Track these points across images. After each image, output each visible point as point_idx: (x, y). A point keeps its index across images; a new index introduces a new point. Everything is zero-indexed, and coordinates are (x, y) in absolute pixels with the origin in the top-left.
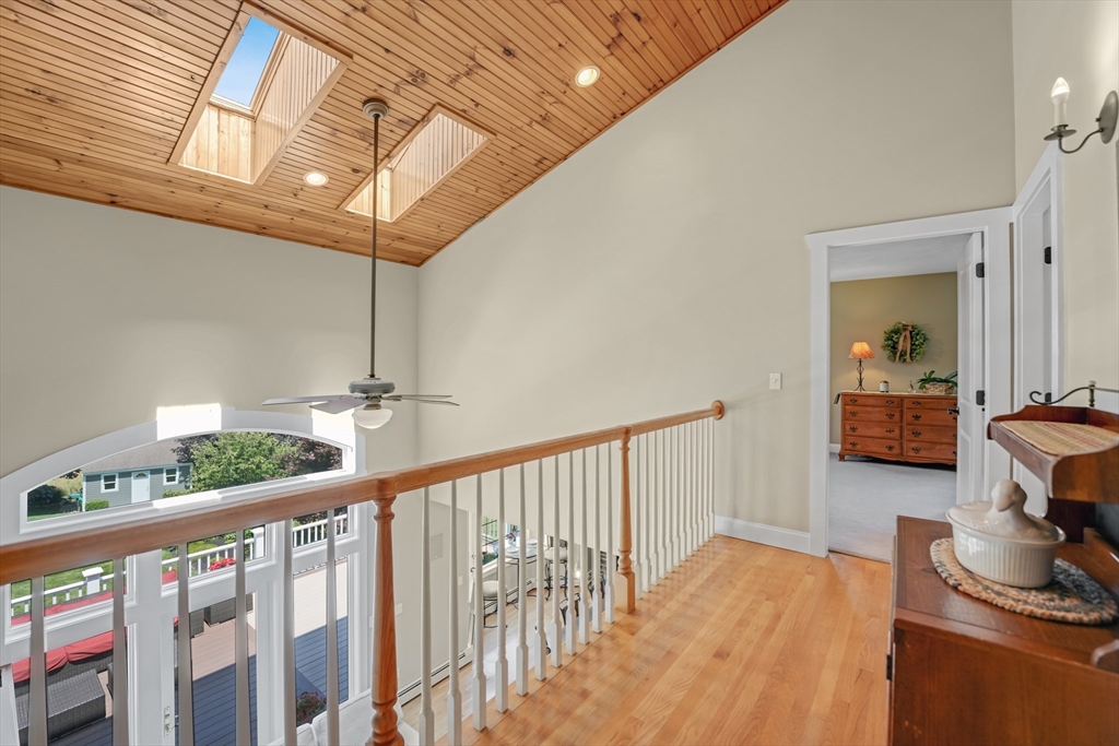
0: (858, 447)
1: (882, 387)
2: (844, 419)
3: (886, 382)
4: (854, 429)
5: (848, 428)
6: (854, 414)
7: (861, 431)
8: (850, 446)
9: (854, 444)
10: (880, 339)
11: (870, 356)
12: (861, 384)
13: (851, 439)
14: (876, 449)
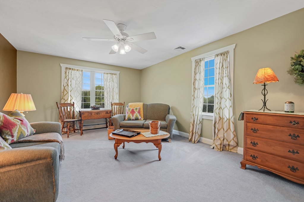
0: (258, 160)
1: (287, 107)
2: (246, 135)
3: (291, 103)
4: (254, 144)
5: (249, 142)
6: (255, 131)
7: (261, 146)
8: (251, 158)
9: (254, 157)
10: (287, 64)
11: (274, 79)
12: (265, 105)
13: (252, 152)
14: (276, 166)
